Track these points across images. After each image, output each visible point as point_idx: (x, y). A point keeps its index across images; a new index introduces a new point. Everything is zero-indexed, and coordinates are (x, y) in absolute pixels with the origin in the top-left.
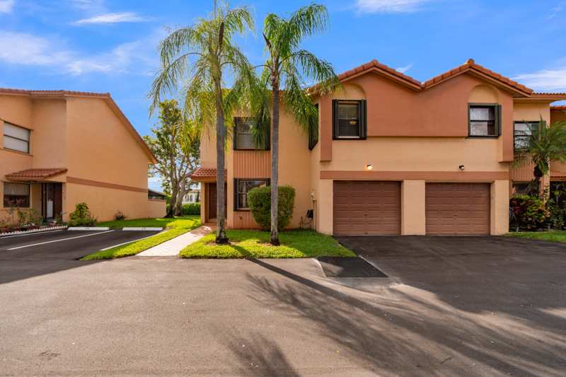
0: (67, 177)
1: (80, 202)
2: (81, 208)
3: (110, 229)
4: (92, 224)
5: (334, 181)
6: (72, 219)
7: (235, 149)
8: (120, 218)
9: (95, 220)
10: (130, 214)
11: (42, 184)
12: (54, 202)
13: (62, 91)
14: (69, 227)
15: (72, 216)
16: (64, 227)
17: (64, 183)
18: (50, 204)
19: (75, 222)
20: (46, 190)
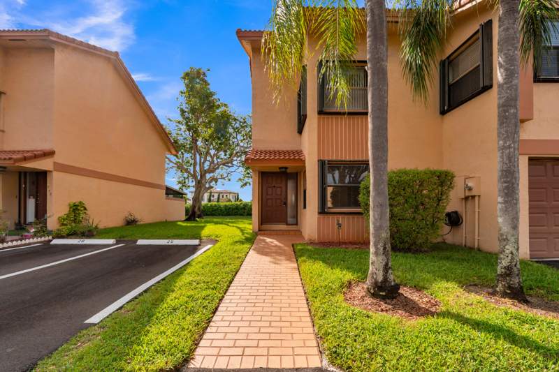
0: (55, 163)
1: (75, 200)
2: (76, 209)
3: (118, 242)
4: (90, 234)
5: (530, 159)
6: (63, 225)
7: (321, 113)
8: (131, 222)
9: (96, 227)
10: (144, 216)
11: (20, 173)
12: (37, 200)
13: (45, 30)
14: (53, 238)
15: (62, 222)
16: (47, 238)
17: (51, 171)
18: (31, 203)
19: (65, 230)
20: (25, 184)
